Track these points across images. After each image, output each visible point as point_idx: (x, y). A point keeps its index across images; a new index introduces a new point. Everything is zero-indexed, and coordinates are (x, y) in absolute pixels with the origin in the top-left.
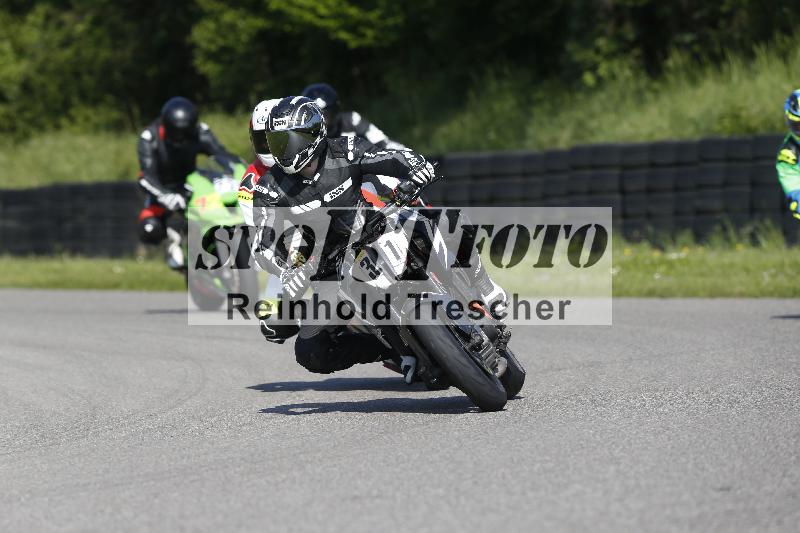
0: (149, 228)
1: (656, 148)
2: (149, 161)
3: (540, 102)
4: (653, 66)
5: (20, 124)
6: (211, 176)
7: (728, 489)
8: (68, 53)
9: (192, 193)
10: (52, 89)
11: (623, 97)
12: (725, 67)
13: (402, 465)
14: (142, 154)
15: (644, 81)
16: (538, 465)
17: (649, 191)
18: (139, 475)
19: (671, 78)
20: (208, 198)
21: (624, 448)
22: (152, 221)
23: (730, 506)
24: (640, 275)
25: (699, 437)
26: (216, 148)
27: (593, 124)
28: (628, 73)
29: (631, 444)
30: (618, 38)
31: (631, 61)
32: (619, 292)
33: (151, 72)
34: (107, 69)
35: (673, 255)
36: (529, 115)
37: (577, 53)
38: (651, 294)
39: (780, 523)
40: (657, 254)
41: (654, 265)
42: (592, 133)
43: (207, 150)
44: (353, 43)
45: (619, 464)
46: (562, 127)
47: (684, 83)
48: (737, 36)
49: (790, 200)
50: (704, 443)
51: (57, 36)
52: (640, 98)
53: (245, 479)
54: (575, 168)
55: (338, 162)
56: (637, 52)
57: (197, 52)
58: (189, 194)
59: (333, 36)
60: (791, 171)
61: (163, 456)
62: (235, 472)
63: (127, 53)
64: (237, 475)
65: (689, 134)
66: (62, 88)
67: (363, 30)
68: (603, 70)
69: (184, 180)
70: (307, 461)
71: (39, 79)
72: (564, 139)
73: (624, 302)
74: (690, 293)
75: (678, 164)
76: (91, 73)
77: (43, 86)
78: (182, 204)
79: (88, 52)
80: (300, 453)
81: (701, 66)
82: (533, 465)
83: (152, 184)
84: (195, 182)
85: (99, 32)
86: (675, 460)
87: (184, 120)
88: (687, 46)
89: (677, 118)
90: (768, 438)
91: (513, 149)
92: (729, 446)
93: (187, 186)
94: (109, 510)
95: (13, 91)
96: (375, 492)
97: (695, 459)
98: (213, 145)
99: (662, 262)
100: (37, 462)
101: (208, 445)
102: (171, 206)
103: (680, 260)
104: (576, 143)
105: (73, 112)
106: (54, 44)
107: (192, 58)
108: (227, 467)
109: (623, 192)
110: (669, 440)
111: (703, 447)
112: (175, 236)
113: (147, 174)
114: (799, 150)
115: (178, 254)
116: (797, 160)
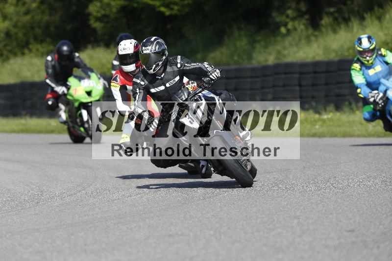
0: (50, 103)
1: (316, 64)
2: (50, 71)
3: (259, 41)
4: (315, 24)
5: (5, 53)
6: (80, 79)
7: (353, 231)
8: (28, 18)
9: (70, 86)
10: (20, 35)
11: (300, 39)
12: (350, 24)
13: (193, 220)
14: (47, 68)
15: (310, 31)
16: (259, 220)
17: (313, 85)
18: (64, 224)
19: (324, 29)
20: (78, 89)
21: (301, 211)
22: (52, 100)
23: (354, 239)
24: (309, 126)
25: (338, 206)
26: (82, 65)
27: (286, 52)
28: (302, 27)
29: (305, 209)
30: (297, 10)
31: (304, 21)
32: (302, 135)
33: (69, 27)
34: (47, 25)
35: (325, 117)
36: (254, 48)
37: (278, 18)
38: (314, 135)
39: (378, 247)
40: (317, 116)
41: (316, 121)
42: (285, 56)
43: (78, 66)
44: (168, 13)
45: (299, 219)
46: (270, 54)
47: (330, 32)
48: (356, 9)
49: (357, 88)
50: (341, 208)
51: (23, 9)
52: (308, 39)
53: (116, 226)
54: (277, 74)
55: (173, 68)
56: (307, 17)
57: (91, 17)
59: (158, 9)
60: (358, 74)
61: (76, 215)
62: (111, 223)
63: (57, 17)
64: (112, 225)
65: (333, 57)
66: (25, 34)
67: (172, 6)
68: (290, 26)
69: (66, 80)
70: (146, 218)
71: (14, 30)
72: (270, 59)
74: (334, 135)
75: (327, 72)
76: (39, 27)
77: (16, 34)
78: (66, 92)
79: (38, 17)
80: (143, 214)
81: (338, 23)
82: (257, 219)
83: (52, 82)
84: (72, 81)
85: (43, 7)
86: (326, 217)
87: (67, 51)
88: (332, 14)
89: (326, 49)
90: (372, 206)
91: (246, 65)
92: (353, 209)
93: (68, 83)
94: (50, 241)
96: (180, 233)
97: (336, 216)
98: (81, 63)
99: (319, 120)
100: (15, 218)
101: (98, 210)
102: (60, 92)
103: (328, 118)
104: (277, 61)
105: (31, 46)
106: (21, 13)
107: (88, 20)
108: (107, 220)
109: (300, 86)
110: (324, 207)
111: (341, 210)
112: (62, 107)
113: (49, 77)
114: (362, 64)
115: (64, 116)
116: (361, 69)
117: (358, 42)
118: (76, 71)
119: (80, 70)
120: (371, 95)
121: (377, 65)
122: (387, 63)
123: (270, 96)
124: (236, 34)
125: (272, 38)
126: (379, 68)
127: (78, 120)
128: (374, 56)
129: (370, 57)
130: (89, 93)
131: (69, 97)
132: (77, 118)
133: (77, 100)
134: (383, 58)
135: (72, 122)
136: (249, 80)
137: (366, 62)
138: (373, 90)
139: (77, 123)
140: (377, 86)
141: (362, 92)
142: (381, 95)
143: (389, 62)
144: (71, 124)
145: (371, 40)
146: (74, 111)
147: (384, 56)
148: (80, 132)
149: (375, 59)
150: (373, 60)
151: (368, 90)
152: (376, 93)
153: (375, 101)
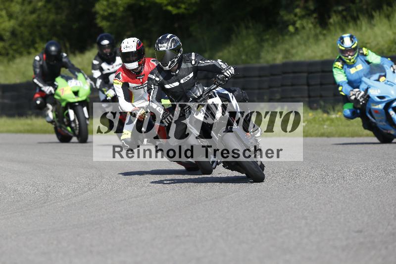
0: (38, 102)
2: (38, 70)
3: (267, 40)
4: (323, 22)
5: (11, 52)
6: (67, 79)
7: (361, 232)
8: (34, 16)
9: (57, 86)
10: (26, 34)
11: (308, 38)
12: (358, 22)
14: (35, 67)
15: (318, 30)
17: (321, 84)
18: (70, 225)
19: (332, 28)
20: (65, 88)
21: (309, 211)
22: (40, 99)
23: (362, 240)
24: (317, 126)
25: (346, 206)
26: (70, 65)
27: (294, 51)
28: (311, 25)
29: (313, 210)
30: (306, 8)
31: (313, 20)
32: (306, 135)
33: (75, 26)
34: (54, 24)
35: (333, 116)
36: (262, 47)
37: (287, 17)
38: (322, 135)
39: (386, 248)
40: (325, 115)
41: (324, 121)
42: (293, 55)
43: (66, 65)
44: (174, 11)
45: (307, 219)
46: (278, 53)
48: (365, 7)
49: (339, 86)
50: (349, 209)
51: (29, 8)
52: (316, 38)
53: (123, 227)
54: (284, 73)
55: (187, 65)
56: (315, 15)
57: (98, 16)
58: (56, 87)
59: (164, 8)
60: (340, 72)
61: (82, 216)
62: (118, 224)
63: (63, 17)
66: (31, 34)
67: (179, 5)
68: (298, 25)
69: (54, 80)
71: (19, 29)
72: (279, 59)
73: (309, 139)
76: (46, 26)
77: (22, 32)
78: (53, 92)
79: (44, 16)
81: (347, 22)
83: (39, 82)
84: (59, 81)
85: (49, 6)
86: (334, 218)
87: (54, 51)
88: (340, 12)
90: (380, 206)
91: (254, 64)
92: (361, 210)
93: (55, 83)
94: (55, 242)
95: (7, 35)
96: (186, 234)
97: (344, 217)
98: (68, 63)
99: (327, 119)
101: (104, 210)
102: (48, 92)
103: (337, 118)
104: (284, 61)
105: (37, 46)
106: (27, 12)
107: (95, 19)
108: (114, 221)
109: (308, 85)
110: (332, 207)
111: (348, 211)
112: (50, 106)
113: (37, 76)
114: (344, 63)
115: (51, 115)
116: (342, 68)
117: (340, 41)
118: (64, 71)
119: (67, 70)
120: (352, 93)
121: (358, 64)
122: (368, 63)
123: (278, 96)
124: (244, 32)
125: (280, 37)
126: (360, 67)
127: (65, 120)
128: (356, 55)
129: (352, 56)
130: (76, 93)
131: (56, 97)
132: (64, 118)
133: (64, 100)
134: (365, 57)
135: (58, 121)
136: (257, 79)
137: (348, 61)
138: (354, 88)
139: (64, 123)
140: (358, 84)
141: (344, 90)
142: (363, 93)
143: (370, 61)
144: (58, 124)
145: (353, 39)
146: (61, 111)
147: (366, 55)
148: (67, 132)
149: (356, 58)
150: (354, 59)
151: (349, 88)
152: (357, 92)
153: (356, 98)
